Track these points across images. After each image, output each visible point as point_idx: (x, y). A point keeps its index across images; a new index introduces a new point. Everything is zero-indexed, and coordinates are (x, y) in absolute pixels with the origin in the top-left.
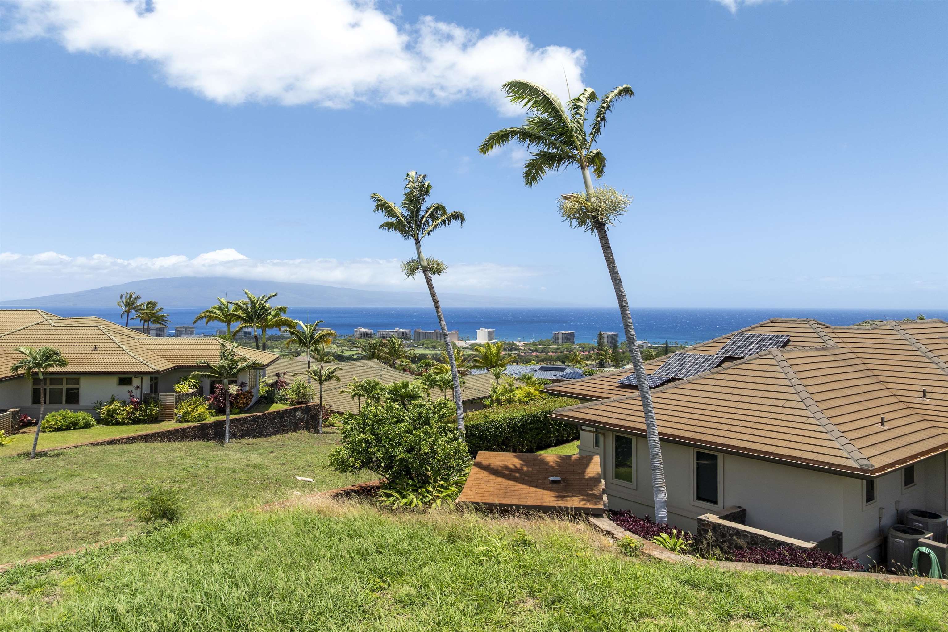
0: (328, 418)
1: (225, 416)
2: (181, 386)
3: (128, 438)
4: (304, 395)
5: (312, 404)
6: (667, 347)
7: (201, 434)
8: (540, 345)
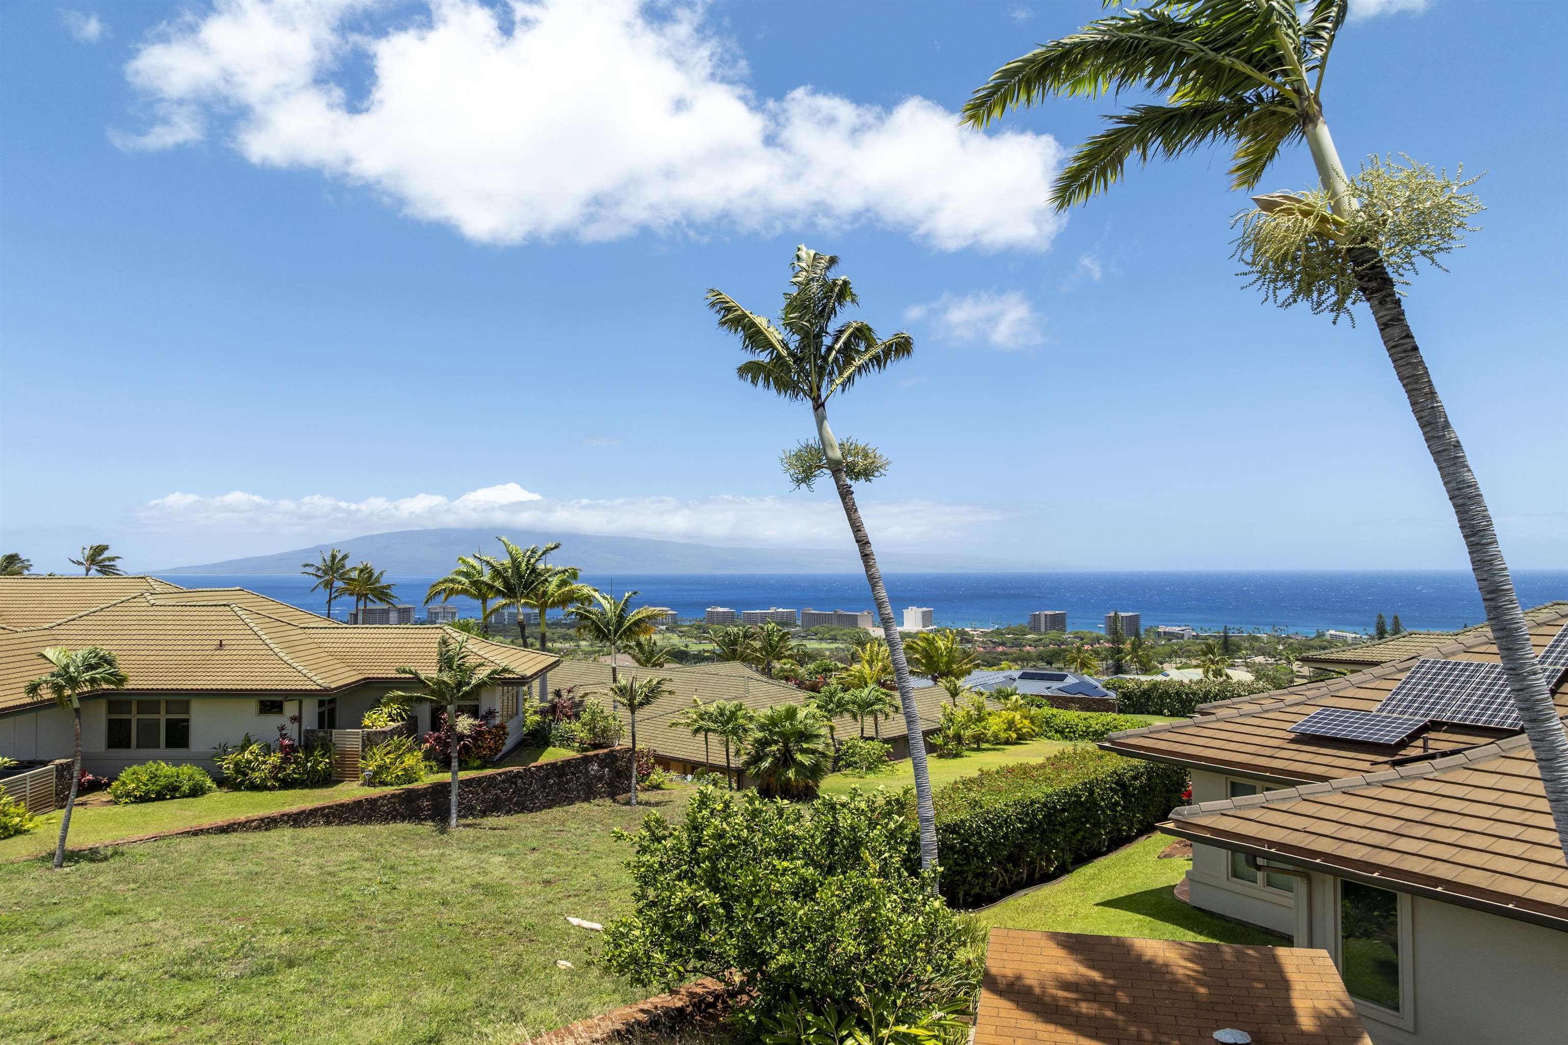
0: (649, 774)
1: (450, 774)
2: (374, 716)
3: (262, 820)
4: (604, 731)
5: (619, 748)
6: (1226, 637)
7: (407, 808)
8: (1009, 634)
